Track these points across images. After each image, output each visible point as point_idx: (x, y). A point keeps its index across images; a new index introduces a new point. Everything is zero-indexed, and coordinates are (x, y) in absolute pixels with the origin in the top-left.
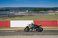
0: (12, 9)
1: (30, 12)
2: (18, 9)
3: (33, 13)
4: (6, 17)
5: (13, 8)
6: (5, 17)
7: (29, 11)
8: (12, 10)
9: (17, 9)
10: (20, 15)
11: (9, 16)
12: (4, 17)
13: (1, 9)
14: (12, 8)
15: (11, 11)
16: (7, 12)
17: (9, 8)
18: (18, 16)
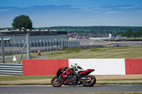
0: (73, 30)
1: (118, 38)
2: (89, 31)
3: (125, 40)
4: (58, 49)
5: (76, 28)
6: (55, 50)
7: (116, 36)
8: (72, 32)
9: (85, 30)
10: (93, 46)
11: (64, 48)
12: (52, 50)
13: (46, 30)
14: (72, 28)
15: (72, 36)
16: (62, 39)
17: (66, 27)
18: (88, 47)
